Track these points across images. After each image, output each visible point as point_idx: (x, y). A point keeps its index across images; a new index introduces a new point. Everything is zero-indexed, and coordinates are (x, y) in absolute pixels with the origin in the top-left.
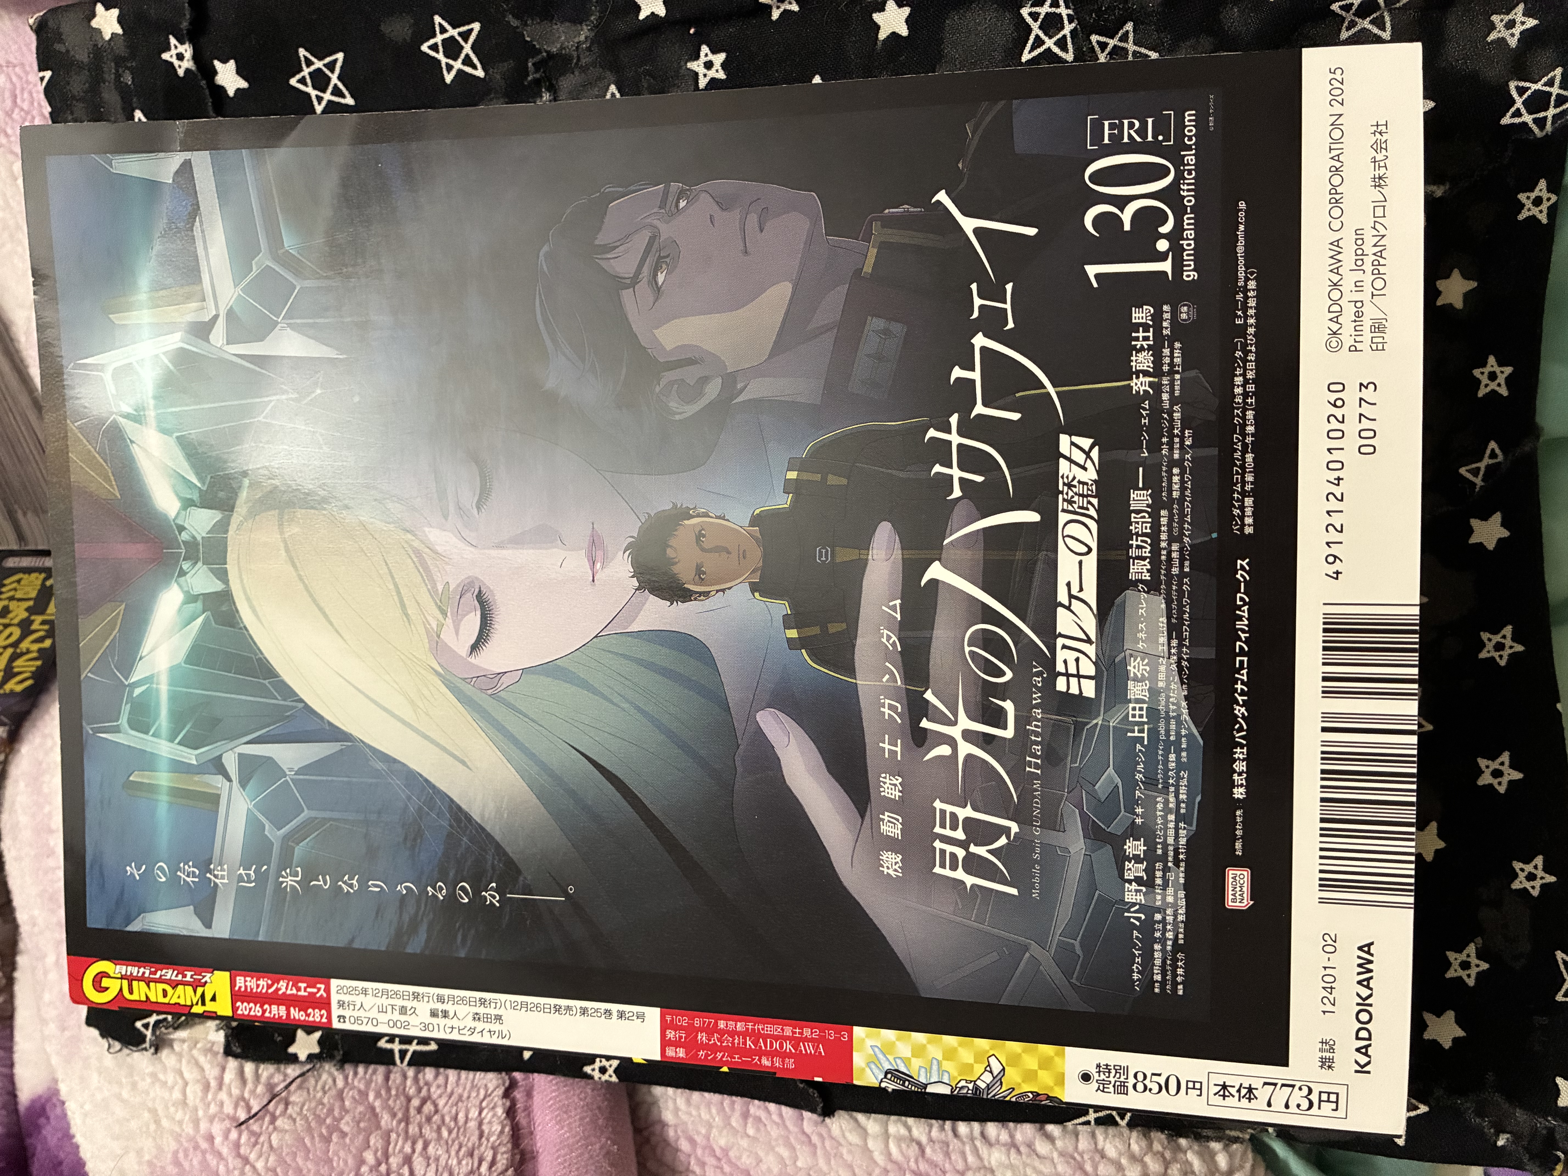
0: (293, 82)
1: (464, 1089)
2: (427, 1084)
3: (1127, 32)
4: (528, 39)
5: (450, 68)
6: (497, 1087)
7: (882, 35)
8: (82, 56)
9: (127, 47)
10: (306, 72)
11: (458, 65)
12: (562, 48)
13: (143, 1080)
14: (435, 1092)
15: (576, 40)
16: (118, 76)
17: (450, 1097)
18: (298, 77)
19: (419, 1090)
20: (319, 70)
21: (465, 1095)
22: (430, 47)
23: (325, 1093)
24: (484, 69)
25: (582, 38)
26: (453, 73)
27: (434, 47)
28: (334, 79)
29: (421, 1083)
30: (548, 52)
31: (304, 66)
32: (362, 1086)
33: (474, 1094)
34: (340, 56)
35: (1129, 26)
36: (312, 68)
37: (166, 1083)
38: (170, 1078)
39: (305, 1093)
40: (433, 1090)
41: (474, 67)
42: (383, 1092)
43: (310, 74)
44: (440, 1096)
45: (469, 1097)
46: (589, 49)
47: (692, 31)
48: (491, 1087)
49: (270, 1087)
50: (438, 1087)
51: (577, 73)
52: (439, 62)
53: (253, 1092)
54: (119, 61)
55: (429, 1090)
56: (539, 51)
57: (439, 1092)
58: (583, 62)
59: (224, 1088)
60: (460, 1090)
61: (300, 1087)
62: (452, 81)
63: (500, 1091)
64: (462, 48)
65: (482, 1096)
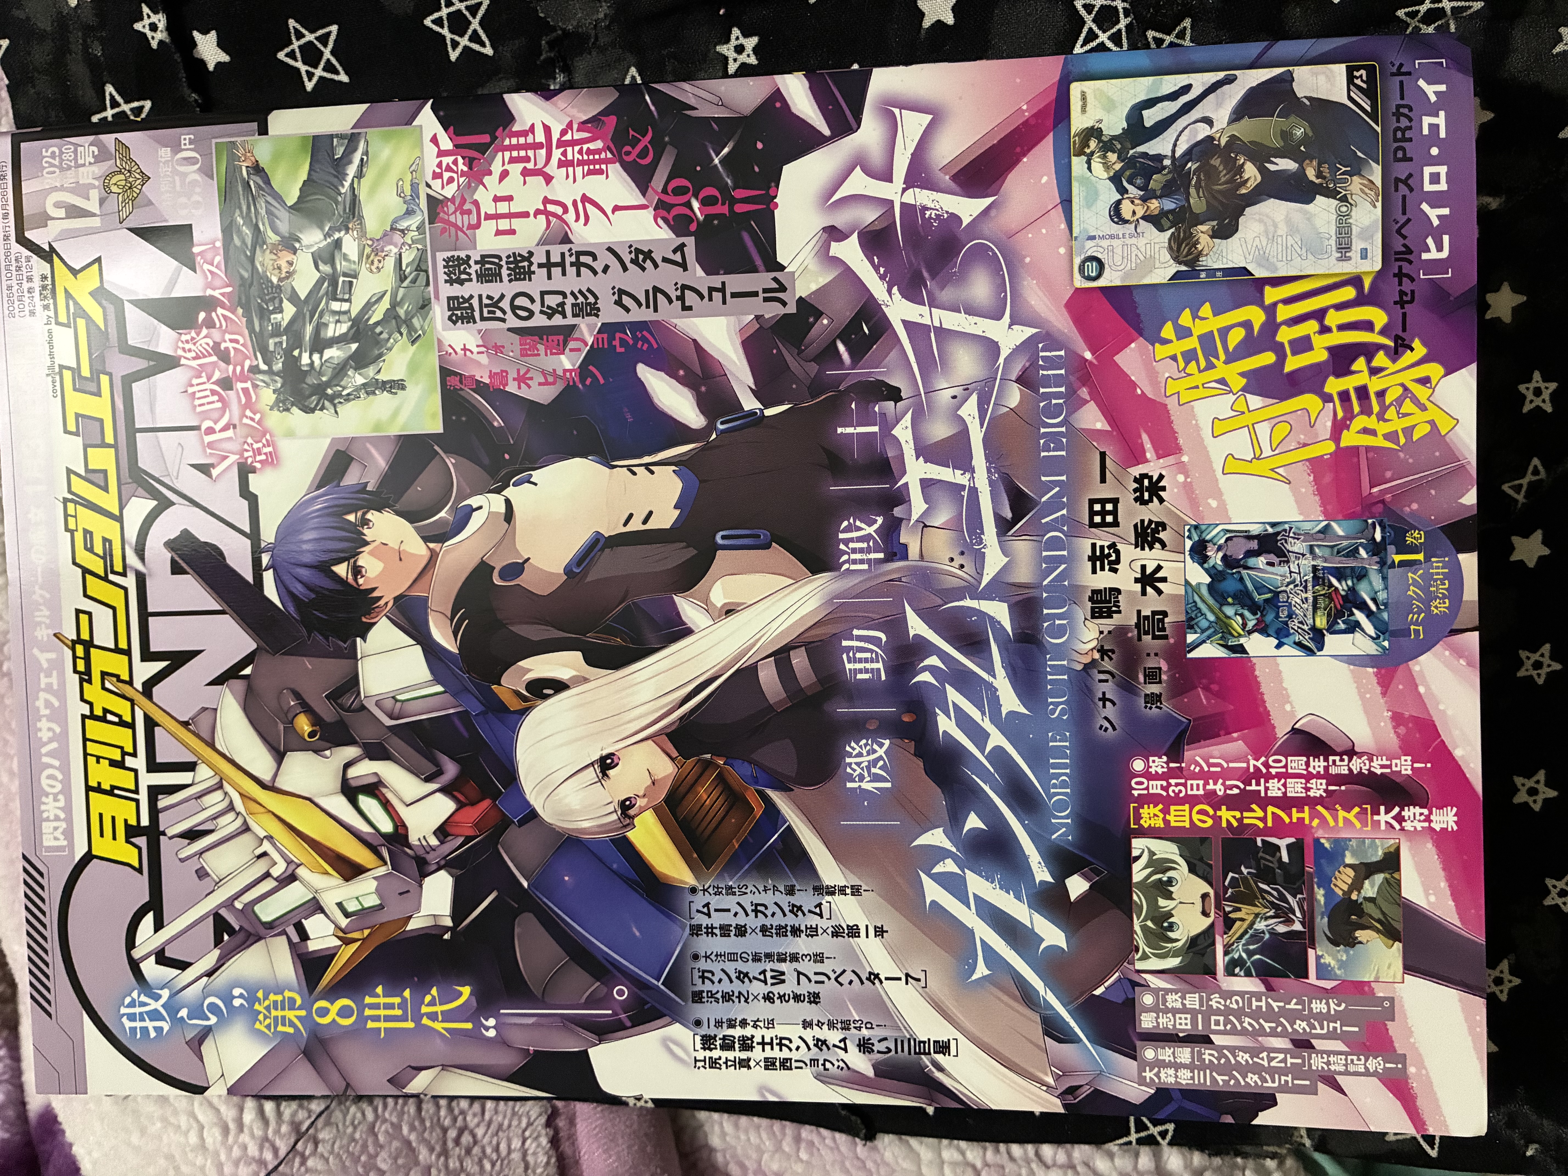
0: (281, 55)
1: (505, 1117)
2: (463, 1113)
3: (1185, 28)
4: (542, 15)
5: (455, 44)
6: (540, 1115)
7: (927, 23)
8: (44, 23)
9: (96, 15)
10: (296, 45)
11: (464, 41)
12: (578, 26)
13: (154, 1124)
14: (472, 1121)
15: (595, 17)
16: (86, 47)
17: (489, 1126)
18: (287, 50)
19: (455, 1120)
20: (310, 43)
21: (506, 1123)
22: (433, 22)
23: (355, 1128)
24: (492, 46)
25: (601, 16)
26: (459, 50)
27: (439, 22)
28: (327, 54)
29: (456, 1112)
30: (564, 30)
31: (293, 38)
32: (394, 1120)
33: (515, 1123)
34: (334, 28)
35: (1187, 23)
36: (303, 41)
37: (179, 1127)
38: (183, 1120)
39: (334, 1131)
40: (469, 1118)
41: (483, 45)
42: (417, 1123)
43: (300, 47)
44: (478, 1125)
45: (509, 1126)
46: (608, 27)
47: (722, 12)
48: (533, 1114)
49: (295, 1126)
50: (475, 1115)
51: (594, 53)
52: (444, 37)
53: (277, 1131)
54: (88, 30)
55: (465, 1119)
56: (554, 29)
57: (476, 1120)
58: (602, 41)
59: (246, 1130)
60: (500, 1118)
61: (328, 1123)
62: (458, 59)
63: (543, 1120)
64: (470, 23)
65: (524, 1124)
